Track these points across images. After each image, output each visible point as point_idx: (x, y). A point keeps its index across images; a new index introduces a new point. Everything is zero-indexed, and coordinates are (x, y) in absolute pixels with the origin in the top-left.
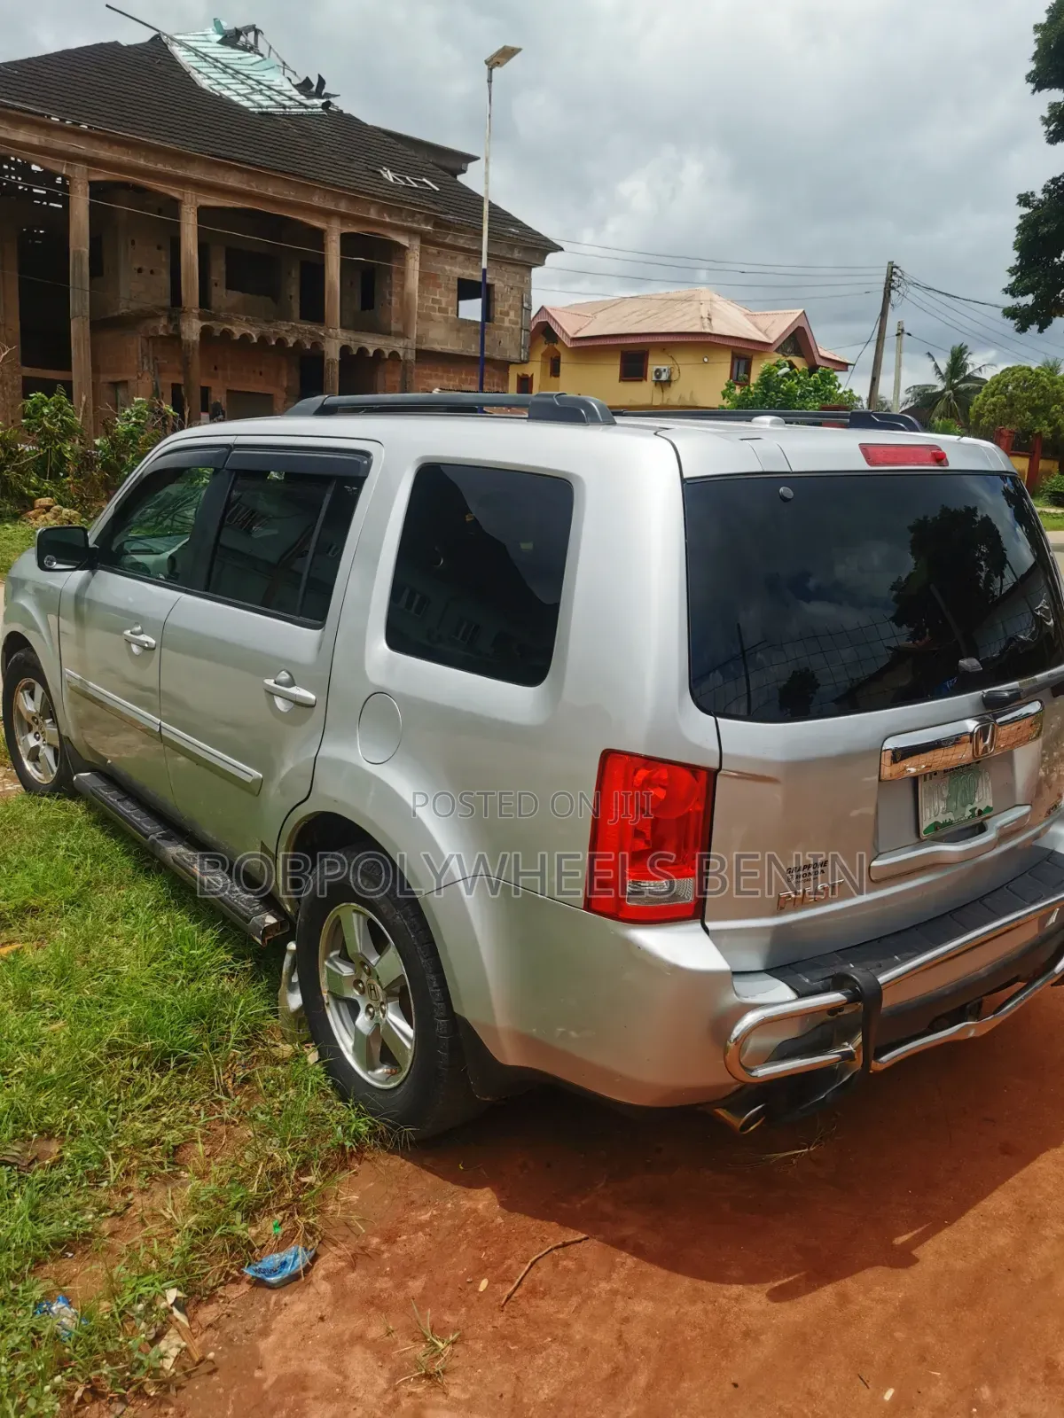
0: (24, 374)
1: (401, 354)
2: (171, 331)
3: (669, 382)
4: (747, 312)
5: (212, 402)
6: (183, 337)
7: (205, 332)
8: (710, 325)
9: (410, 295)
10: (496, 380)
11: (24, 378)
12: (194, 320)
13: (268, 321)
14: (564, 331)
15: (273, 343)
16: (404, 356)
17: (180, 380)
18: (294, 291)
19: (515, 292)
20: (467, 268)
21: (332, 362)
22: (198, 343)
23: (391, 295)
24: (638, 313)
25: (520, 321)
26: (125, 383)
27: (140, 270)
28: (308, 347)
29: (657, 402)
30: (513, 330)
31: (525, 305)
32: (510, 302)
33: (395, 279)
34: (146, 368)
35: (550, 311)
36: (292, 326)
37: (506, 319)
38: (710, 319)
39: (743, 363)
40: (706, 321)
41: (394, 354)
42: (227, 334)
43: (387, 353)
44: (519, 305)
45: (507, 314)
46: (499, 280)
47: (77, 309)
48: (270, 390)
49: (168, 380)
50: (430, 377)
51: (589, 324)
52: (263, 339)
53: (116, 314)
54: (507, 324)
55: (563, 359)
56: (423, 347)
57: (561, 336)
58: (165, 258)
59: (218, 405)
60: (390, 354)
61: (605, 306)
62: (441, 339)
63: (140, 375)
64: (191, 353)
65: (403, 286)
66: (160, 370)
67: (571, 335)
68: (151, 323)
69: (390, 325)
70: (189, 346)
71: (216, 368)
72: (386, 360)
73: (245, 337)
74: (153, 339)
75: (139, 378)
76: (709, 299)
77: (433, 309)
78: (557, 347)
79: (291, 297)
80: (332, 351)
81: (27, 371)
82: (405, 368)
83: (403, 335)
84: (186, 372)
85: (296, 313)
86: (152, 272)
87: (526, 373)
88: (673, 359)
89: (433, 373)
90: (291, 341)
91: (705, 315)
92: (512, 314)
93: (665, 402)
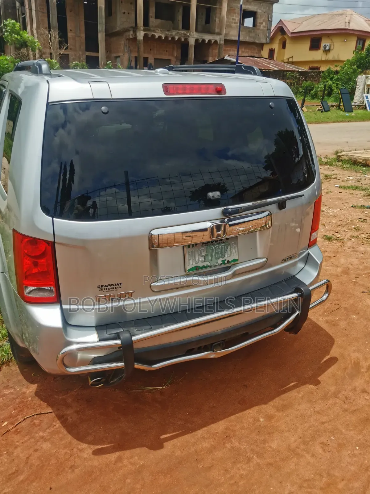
0: (87, 55)
1: (218, 41)
2: (134, 37)
3: (329, 50)
4: (367, 19)
5: (149, 63)
6: (137, 38)
7: (146, 36)
8: (349, 25)
9: (223, 17)
10: (256, 51)
11: (87, 56)
12: (141, 31)
13: (168, 31)
14: (288, 30)
15: (170, 39)
16: (220, 42)
17: (137, 55)
18: (180, 17)
19: (266, 14)
20: (247, 5)
21: (191, 46)
22: (143, 40)
23: (216, 17)
24: (320, 21)
25: (267, 26)
26: (119, 57)
27: (124, 13)
28: (183, 40)
29: (323, 59)
30: (264, 30)
31: (270, 19)
32: (264, 18)
33: (218, 11)
34: (126, 51)
35: (284, 22)
36: (177, 32)
37: (262, 26)
38: (349, 23)
39: (361, 42)
40: (347, 24)
41: (216, 42)
42: (153, 36)
43: (213, 41)
44: (267, 19)
45: (262, 23)
46: (259, 9)
47: (100, 30)
48: (170, 58)
49: (134, 55)
50: (230, 50)
51: (299, 26)
52: (166, 37)
53: (116, 30)
54: (262, 28)
55: (287, 42)
56: (228, 38)
57: (287, 32)
58: (133, 7)
59: (151, 64)
60: (214, 42)
61: (306, 19)
62: (233, 35)
63: (124, 53)
64: (140, 44)
65: (220, 14)
66: (130, 51)
67: (291, 31)
68: (127, 34)
69: (215, 30)
70: (139, 41)
71: (150, 50)
72: (213, 44)
73: (160, 37)
74: (129, 40)
75: (123, 55)
76: (350, 14)
77: (232, 23)
78: (286, 36)
79: (179, 20)
80: (192, 42)
81: (88, 54)
82: (220, 48)
83: (219, 34)
84: (138, 52)
85: (181, 26)
86: (128, 13)
87: (272, 48)
88: (332, 41)
89: (231, 49)
90: (177, 38)
91: (347, 21)
92: (264, 24)
93: (327, 59)
